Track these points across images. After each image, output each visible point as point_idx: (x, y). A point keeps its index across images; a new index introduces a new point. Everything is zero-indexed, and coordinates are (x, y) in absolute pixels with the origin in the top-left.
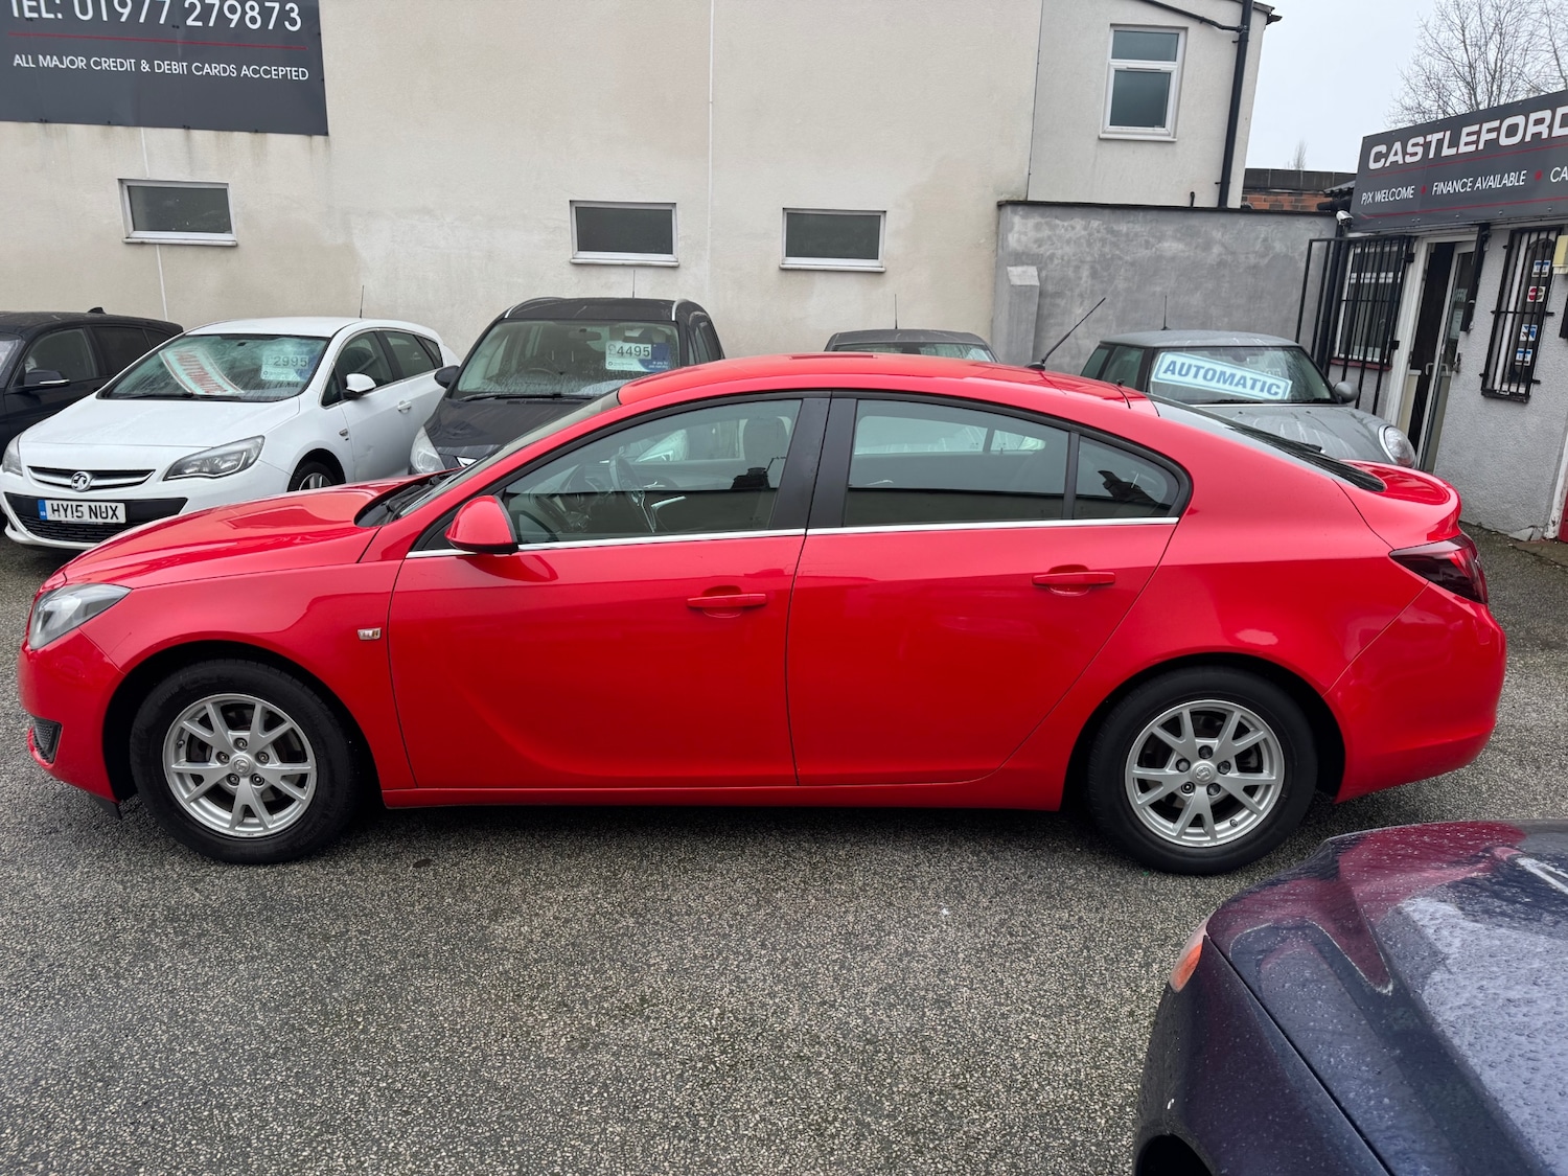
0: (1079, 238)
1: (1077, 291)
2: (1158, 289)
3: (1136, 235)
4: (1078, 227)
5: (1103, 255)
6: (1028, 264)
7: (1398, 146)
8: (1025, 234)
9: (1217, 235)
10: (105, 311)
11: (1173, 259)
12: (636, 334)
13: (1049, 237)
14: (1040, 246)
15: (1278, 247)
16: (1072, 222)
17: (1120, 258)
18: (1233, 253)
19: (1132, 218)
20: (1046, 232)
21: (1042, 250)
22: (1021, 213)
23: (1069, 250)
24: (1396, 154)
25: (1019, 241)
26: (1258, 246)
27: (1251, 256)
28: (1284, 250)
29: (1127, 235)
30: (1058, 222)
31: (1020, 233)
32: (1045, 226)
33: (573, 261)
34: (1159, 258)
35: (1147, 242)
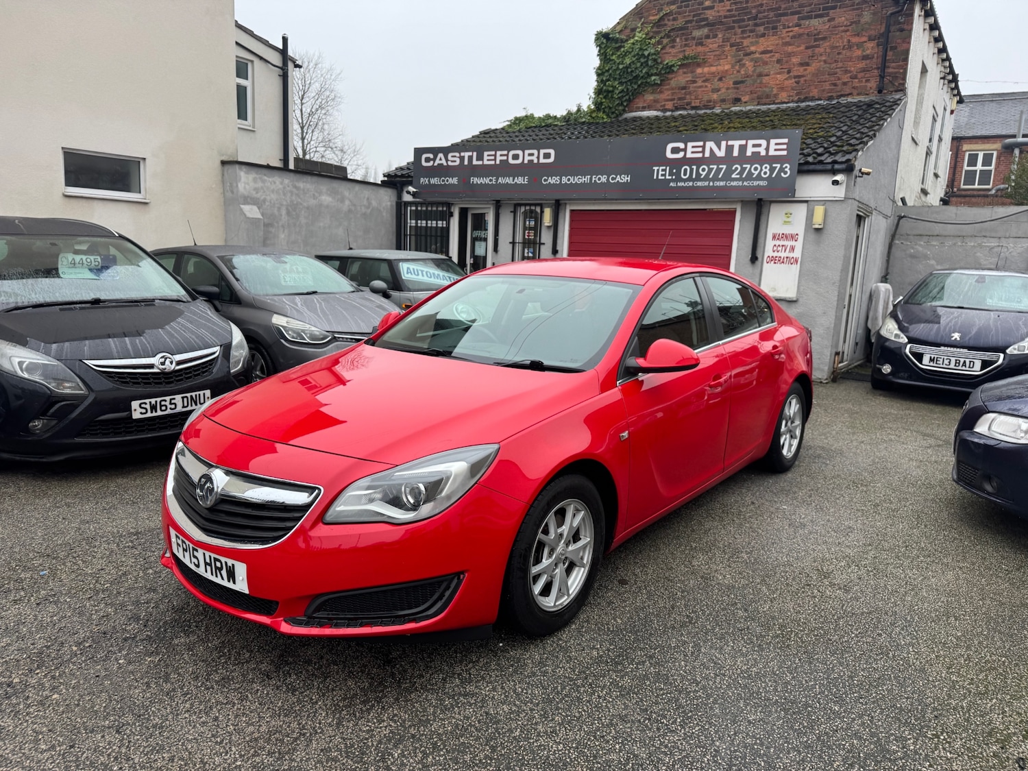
0: (278, 189)
1: (280, 224)
2: (322, 224)
3: (308, 190)
4: (278, 183)
5: (292, 201)
6: (251, 204)
7: (441, 155)
8: (248, 184)
9: (346, 193)
11: (327, 207)
13: (262, 188)
14: (257, 193)
15: (374, 203)
16: (274, 179)
17: (301, 204)
18: (355, 205)
19: (305, 180)
20: (260, 184)
21: (258, 196)
22: (244, 170)
23: (274, 196)
24: (441, 159)
25: (245, 188)
26: (365, 202)
27: (363, 208)
28: (376, 205)
29: (304, 190)
30: (266, 178)
31: (245, 183)
32: (259, 180)
34: (321, 205)
35: (314, 195)
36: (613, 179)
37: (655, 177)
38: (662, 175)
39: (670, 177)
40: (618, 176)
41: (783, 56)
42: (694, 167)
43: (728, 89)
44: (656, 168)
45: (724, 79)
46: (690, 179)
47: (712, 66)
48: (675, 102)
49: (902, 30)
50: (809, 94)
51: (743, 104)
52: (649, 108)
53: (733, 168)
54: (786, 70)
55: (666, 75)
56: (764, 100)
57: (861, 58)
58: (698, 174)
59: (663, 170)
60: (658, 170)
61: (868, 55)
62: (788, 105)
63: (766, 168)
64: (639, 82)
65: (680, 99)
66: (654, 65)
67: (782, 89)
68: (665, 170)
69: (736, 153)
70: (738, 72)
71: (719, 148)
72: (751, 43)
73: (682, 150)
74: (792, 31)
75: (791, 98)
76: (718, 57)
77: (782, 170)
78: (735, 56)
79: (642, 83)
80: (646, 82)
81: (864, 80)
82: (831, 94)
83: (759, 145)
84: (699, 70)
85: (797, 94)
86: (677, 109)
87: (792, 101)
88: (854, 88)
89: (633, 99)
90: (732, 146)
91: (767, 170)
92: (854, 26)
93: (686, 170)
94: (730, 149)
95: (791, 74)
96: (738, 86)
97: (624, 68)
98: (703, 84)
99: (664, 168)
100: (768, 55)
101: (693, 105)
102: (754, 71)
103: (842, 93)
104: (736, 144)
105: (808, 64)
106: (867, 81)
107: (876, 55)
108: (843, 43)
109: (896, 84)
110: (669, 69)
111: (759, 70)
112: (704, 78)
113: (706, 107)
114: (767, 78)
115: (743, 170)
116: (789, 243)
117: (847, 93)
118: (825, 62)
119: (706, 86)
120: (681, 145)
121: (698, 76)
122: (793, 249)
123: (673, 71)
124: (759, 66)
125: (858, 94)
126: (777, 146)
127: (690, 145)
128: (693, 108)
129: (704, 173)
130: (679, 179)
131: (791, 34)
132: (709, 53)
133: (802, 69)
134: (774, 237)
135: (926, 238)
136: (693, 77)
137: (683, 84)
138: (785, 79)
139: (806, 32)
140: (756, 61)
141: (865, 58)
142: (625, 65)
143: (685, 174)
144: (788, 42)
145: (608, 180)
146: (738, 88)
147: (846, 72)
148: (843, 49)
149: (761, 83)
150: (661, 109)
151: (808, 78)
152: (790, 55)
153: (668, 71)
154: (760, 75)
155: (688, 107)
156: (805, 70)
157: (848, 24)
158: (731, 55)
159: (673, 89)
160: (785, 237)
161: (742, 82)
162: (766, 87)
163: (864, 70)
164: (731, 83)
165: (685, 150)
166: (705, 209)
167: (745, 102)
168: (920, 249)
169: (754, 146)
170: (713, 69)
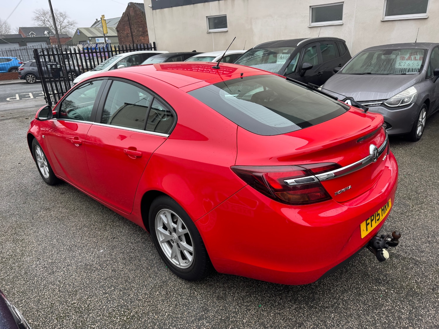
10: (196, 51)
12: (286, 51)
33: (309, 26)
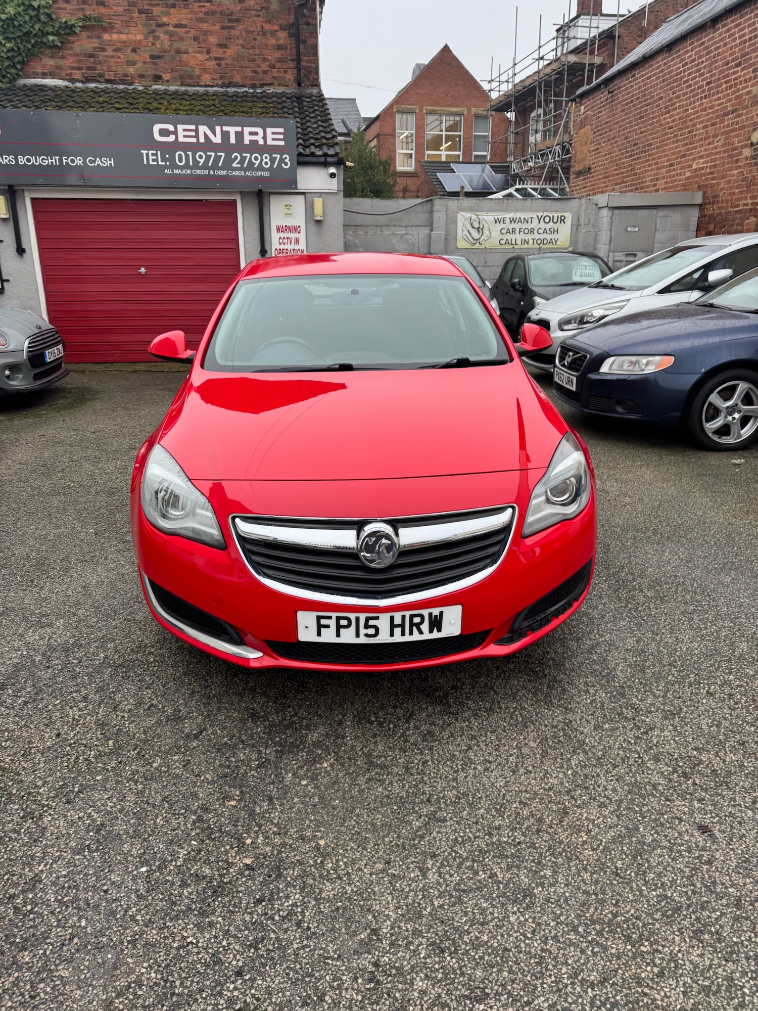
36: (91, 161)
37: (145, 163)
38: (153, 160)
39: (164, 163)
40: (98, 159)
41: (199, 33)
42: (190, 153)
43: (145, 63)
44: (144, 152)
45: (138, 50)
46: (187, 166)
47: (121, 33)
48: (84, 71)
49: (308, 24)
50: (232, 79)
51: (165, 83)
52: (52, 75)
53: (233, 157)
54: (205, 50)
55: (65, 37)
56: (187, 81)
57: (276, 47)
58: (196, 162)
59: (153, 155)
60: (147, 155)
61: (282, 45)
62: (215, 89)
63: (266, 158)
64: (33, 41)
65: (89, 68)
66: (48, 21)
67: (204, 70)
68: (156, 155)
69: (233, 140)
70: (153, 44)
71: (214, 134)
72: (162, 12)
73: (172, 133)
74: (204, 6)
75: (216, 82)
76: (128, 24)
77: (282, 161)
78: (145, 25)
79: (36, 43)
80: (42, 42)
81: (282, 71)
82: (254, 82)
83: (256, 134)
84: (106, 37)
85: (221, 78)
86: (87, 80)
87: (217, 86)
88: (274, 77)
89: (28, 61)
90: (228, 132)
91: (267, 160)
92: (264, 11)
93: (180, 156)
94: (225, 135)
95: (211, 55)
96: (156, 61)
97: (7, 18)
98: (114, 53)
99: (155, 152)
100: (183, 30)
101: (107, 77)
102: (171, 46)
103: (264, 82)
104: (232, 130)
105: (226, 46)
106: (285, 72)
107: (289, 46)
108: (257, 28)
109: (311, 78)
110: (69, 29)
111: (176, 45)
112: (115, 47)
113: (123, 82)
114: (186, 55)
115: (243, 159)
116: (293, 235)
117: (268, 82)
118: (242, 45)
119: (119, 57)
120: (171, 128)
121: (106, 43)
122: (297, 241)
123: (75, 33)
124: (175, 40)
125: (279, 85)
126: (274, 135)
127: (180, 127)
128: (108, 81)
129: (202, 161)
130: (174, 166)
131: (203, 9)
132: (114, 17)
133: (221, 50)
134: (278, 230)
135: (353, 228)
136: (100, 44)
137: (90, 51)
138: (206, 60)
139: (219, 10)
140: (171, 34)
141: (280, 47)
142: (8, 16)
143: (181, 161)
144: (202, 18)
145: (85, 162)
146: (156, 64)
147: (265, 60)
148: (258, 34)
149: (180, 60)
150: (68, 78)
151: (229, 61)
152: (206, 33)
153: (67, 31)
154: (178, 52)
155: (101, 79)
156: (225, 52)
157: (259, 9)
158: (141, 24)
159: (77, 55)
160: (289, 229)
161: (159, 57)
162: (187, 66)
163: (280, 60)
164: (147, 56)
165: (175, 133)
166: (201, 200)
167: (168, 81)
168: (350, 238)
169: (251, 133)
170: (124, 37)
